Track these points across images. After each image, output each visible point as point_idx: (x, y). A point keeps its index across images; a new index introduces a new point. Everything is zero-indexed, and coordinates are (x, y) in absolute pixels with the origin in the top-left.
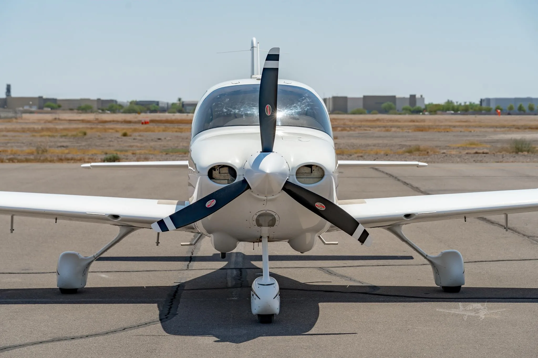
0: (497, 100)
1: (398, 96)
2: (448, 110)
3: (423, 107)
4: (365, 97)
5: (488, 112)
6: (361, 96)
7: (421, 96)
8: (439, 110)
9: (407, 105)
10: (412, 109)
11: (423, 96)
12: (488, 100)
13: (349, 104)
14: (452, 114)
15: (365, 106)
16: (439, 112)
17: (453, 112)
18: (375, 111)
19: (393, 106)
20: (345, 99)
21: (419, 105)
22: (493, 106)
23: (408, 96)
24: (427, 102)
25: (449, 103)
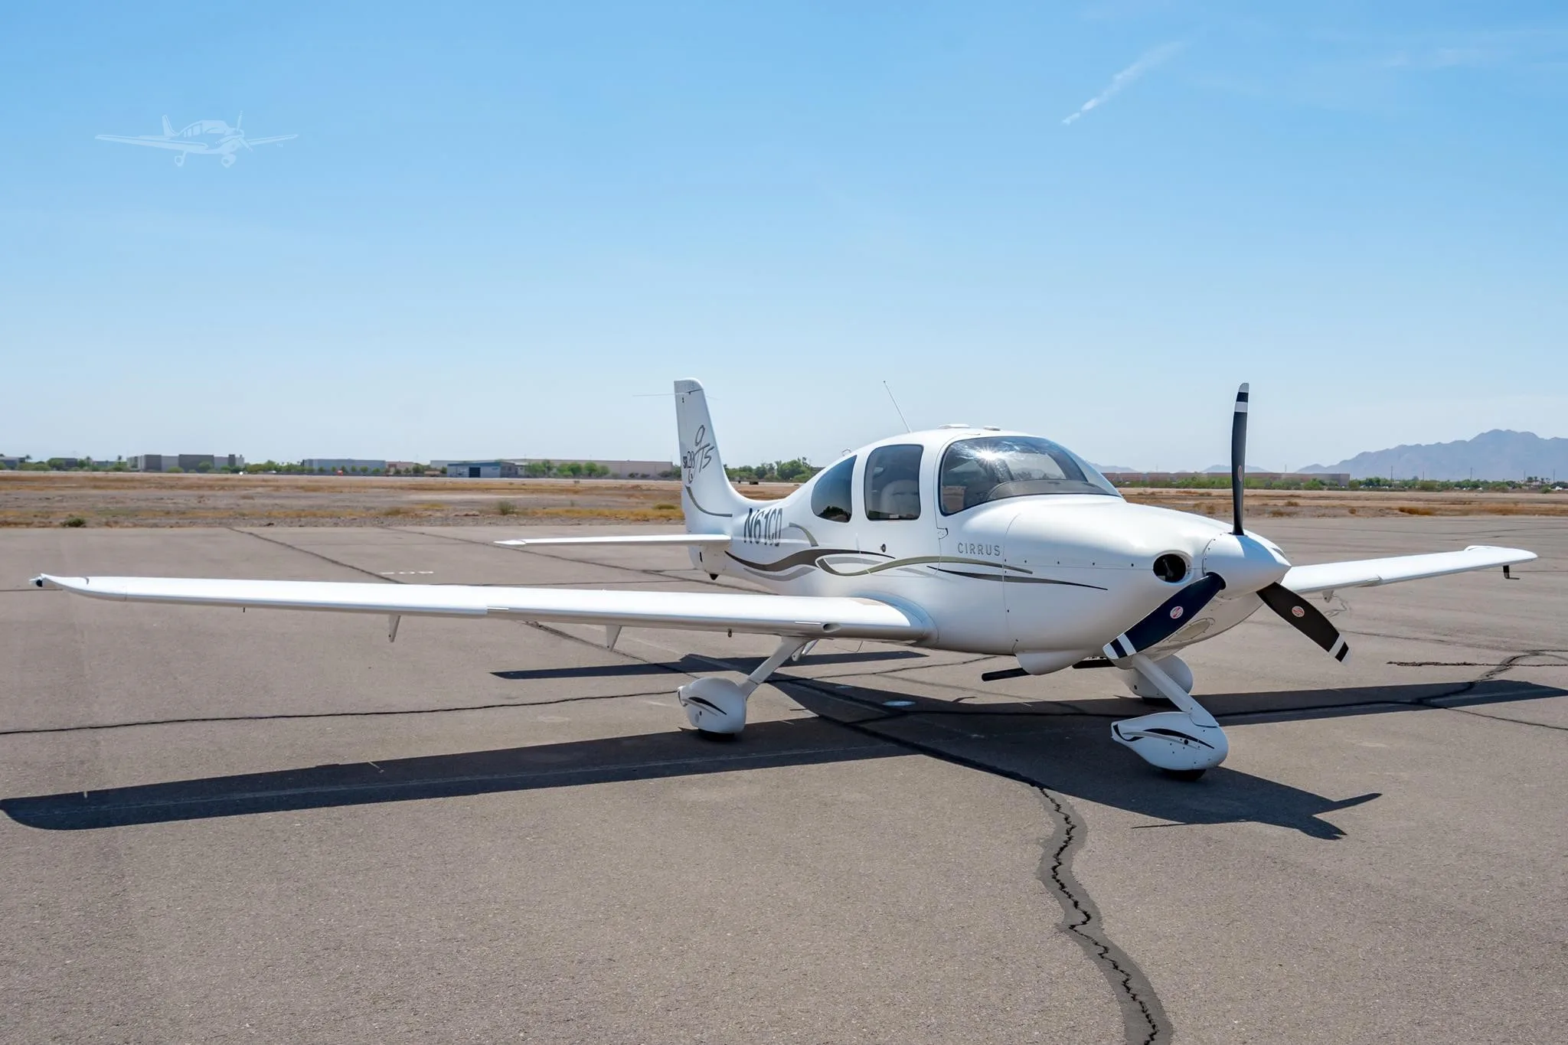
0: (320, 461)
1: (216, 455)
2: (270, 469)
3: (242, 467)
4: (180, 456)
5: (311, 472)
6: (177, 455)
7: (241, 456)
8: (260, 470)
9: (226, 465)
10: (231, 468)
11: (243, 456)
12: (311, 461)
13: (163, 463)
14: (275, 474)
15: (181, 465)
16: (260, 472)
17: (274, 472)
18: (193, 470)
19: (211, 465)
20: (159, 457)
21: (238, 464)
22: (316, 467)
23: (227, 456)
24: (246, 461)
25: (270, 462)
